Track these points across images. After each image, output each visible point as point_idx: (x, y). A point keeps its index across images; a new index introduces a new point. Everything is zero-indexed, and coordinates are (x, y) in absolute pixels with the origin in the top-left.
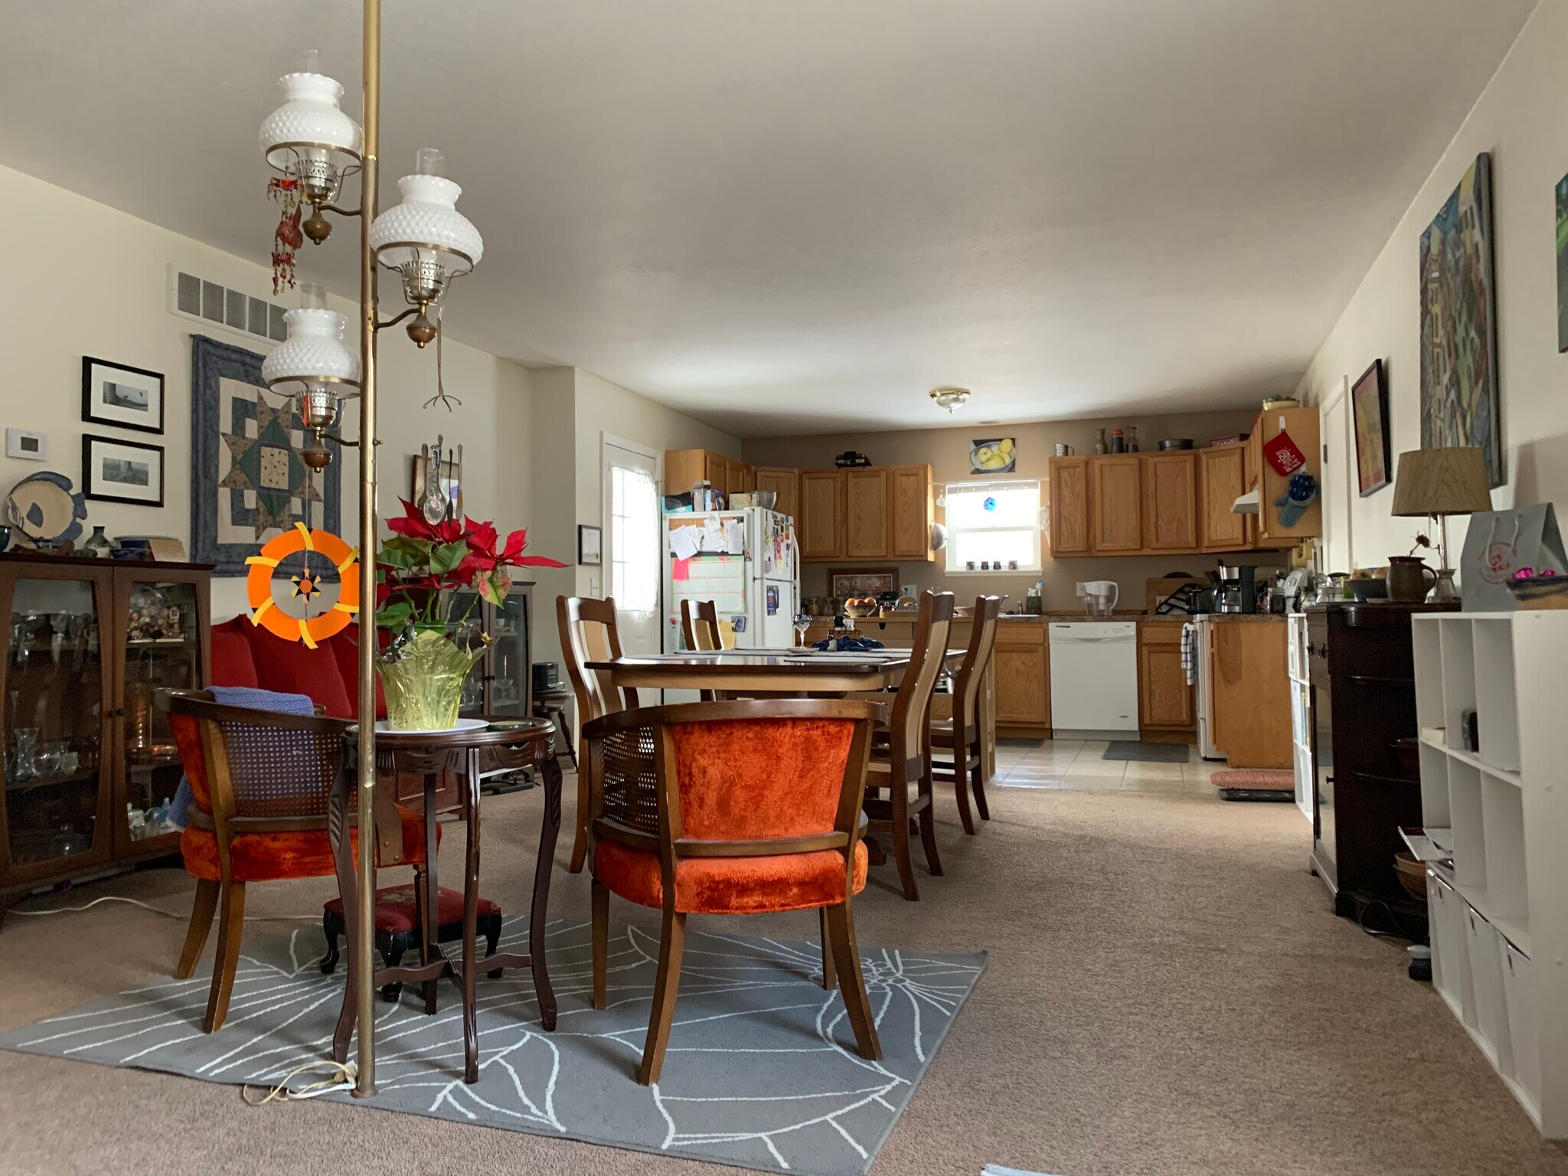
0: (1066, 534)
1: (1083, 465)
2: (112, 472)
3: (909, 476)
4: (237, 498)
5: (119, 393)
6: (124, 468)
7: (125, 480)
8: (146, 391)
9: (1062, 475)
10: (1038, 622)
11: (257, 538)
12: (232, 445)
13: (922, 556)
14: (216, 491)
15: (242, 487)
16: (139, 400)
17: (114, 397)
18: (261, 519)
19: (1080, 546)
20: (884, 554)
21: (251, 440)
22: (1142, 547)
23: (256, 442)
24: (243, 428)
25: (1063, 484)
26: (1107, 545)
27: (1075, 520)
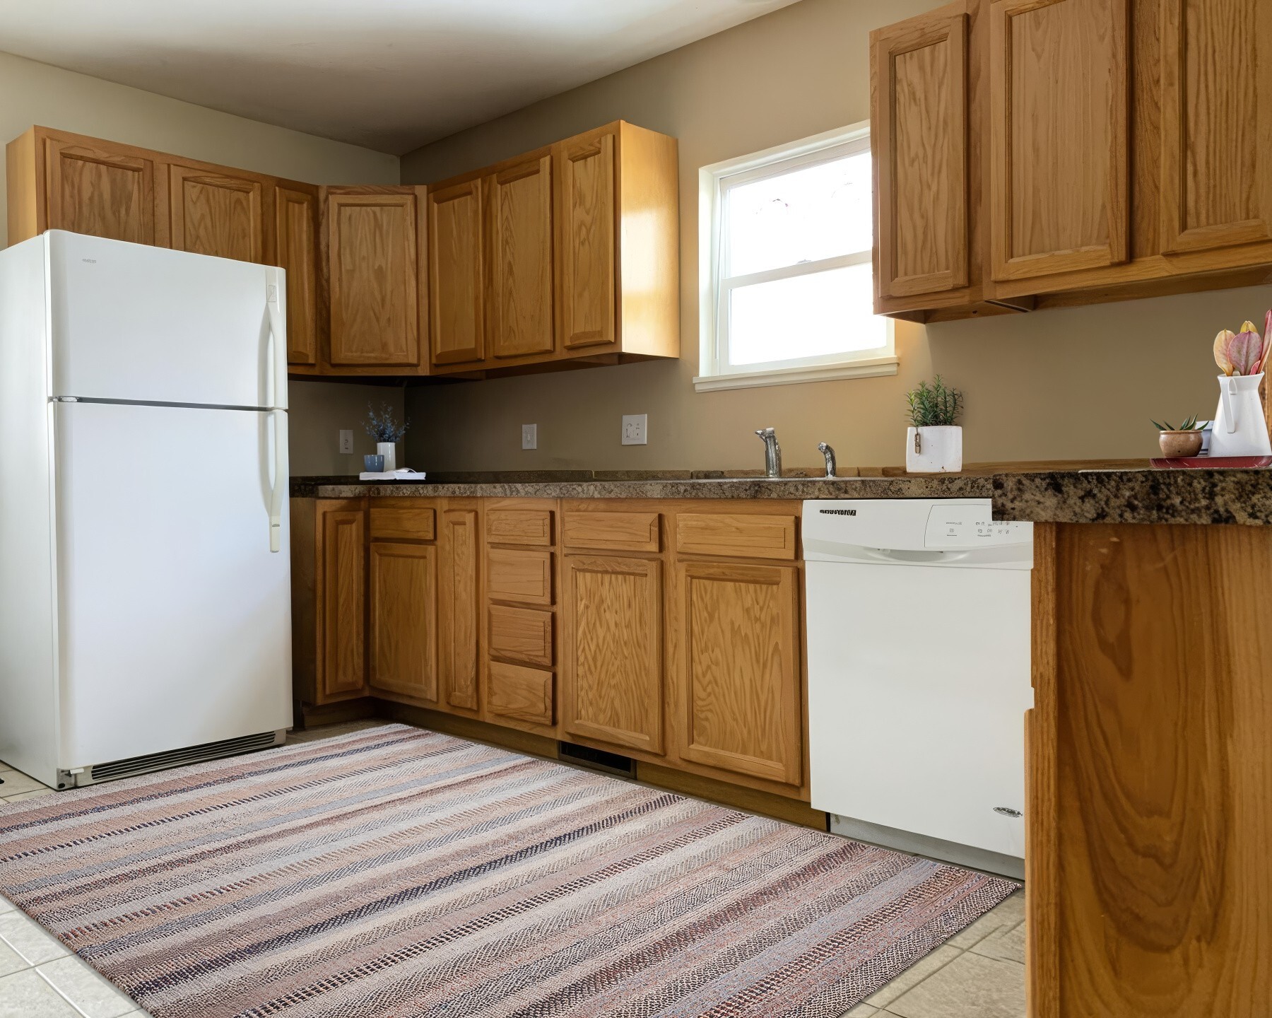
0: (910, 246)
1: (957, 29)
3: (585, 158)
9: (900, 74)
10: (780, 499)
13: (609, 343)
19: (948, 274)
20: (548, 346)
22: (1131, 256)
25: (903, 98)
26: (1021, 265)
27: (936, 198)
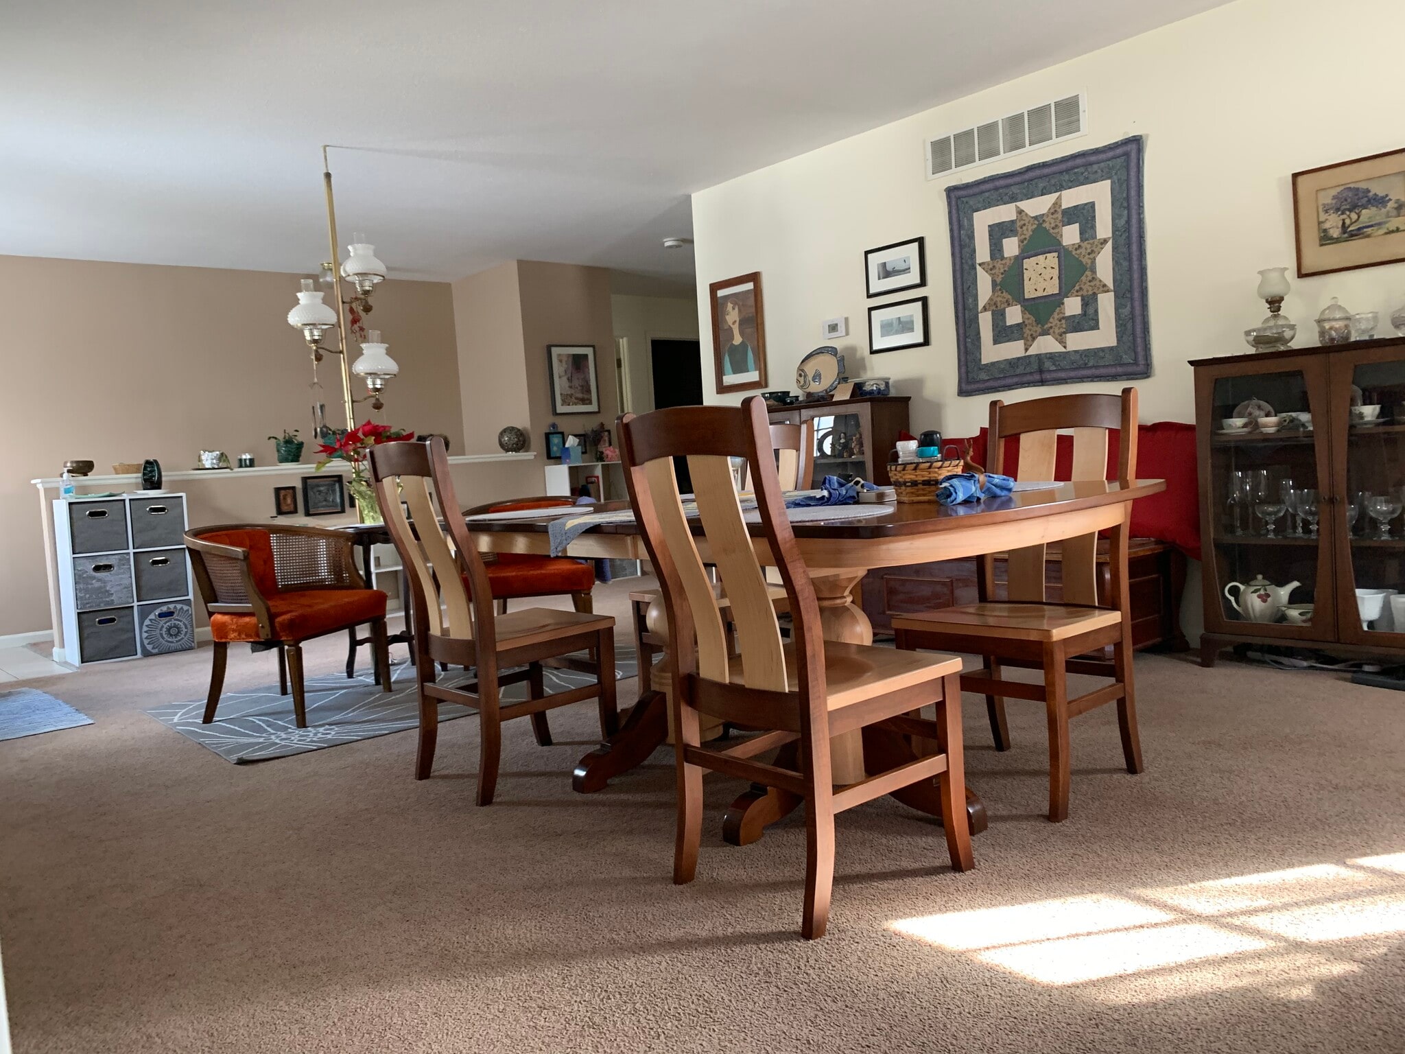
2: (887, 329)
4: (998, 316)
5: (889, 268)
6: (895, 323)
7: (897, 332)
8: (909, 257)
11: (1026, 350)
12: (990, 269)
14: (977, 318)
15: (1003, 306)
16: (903, 266)
17: (886, 273)
18: (1027, 332)
21: (1010, 258)
23: (1016, 257)
24: (1001, 250)
